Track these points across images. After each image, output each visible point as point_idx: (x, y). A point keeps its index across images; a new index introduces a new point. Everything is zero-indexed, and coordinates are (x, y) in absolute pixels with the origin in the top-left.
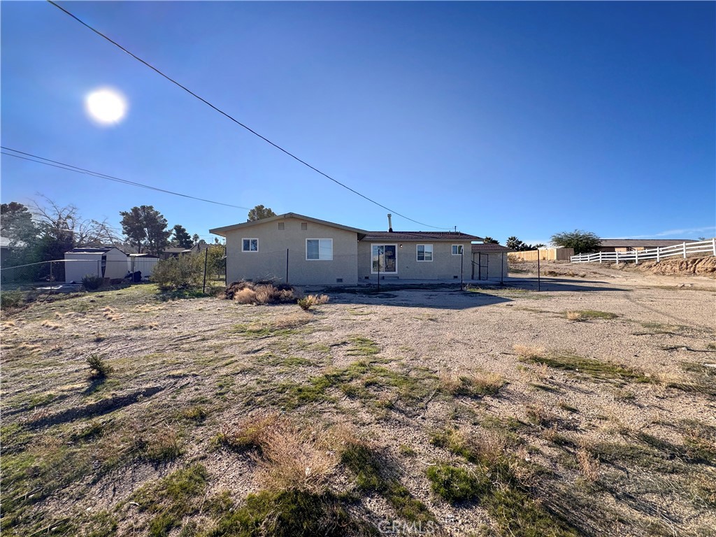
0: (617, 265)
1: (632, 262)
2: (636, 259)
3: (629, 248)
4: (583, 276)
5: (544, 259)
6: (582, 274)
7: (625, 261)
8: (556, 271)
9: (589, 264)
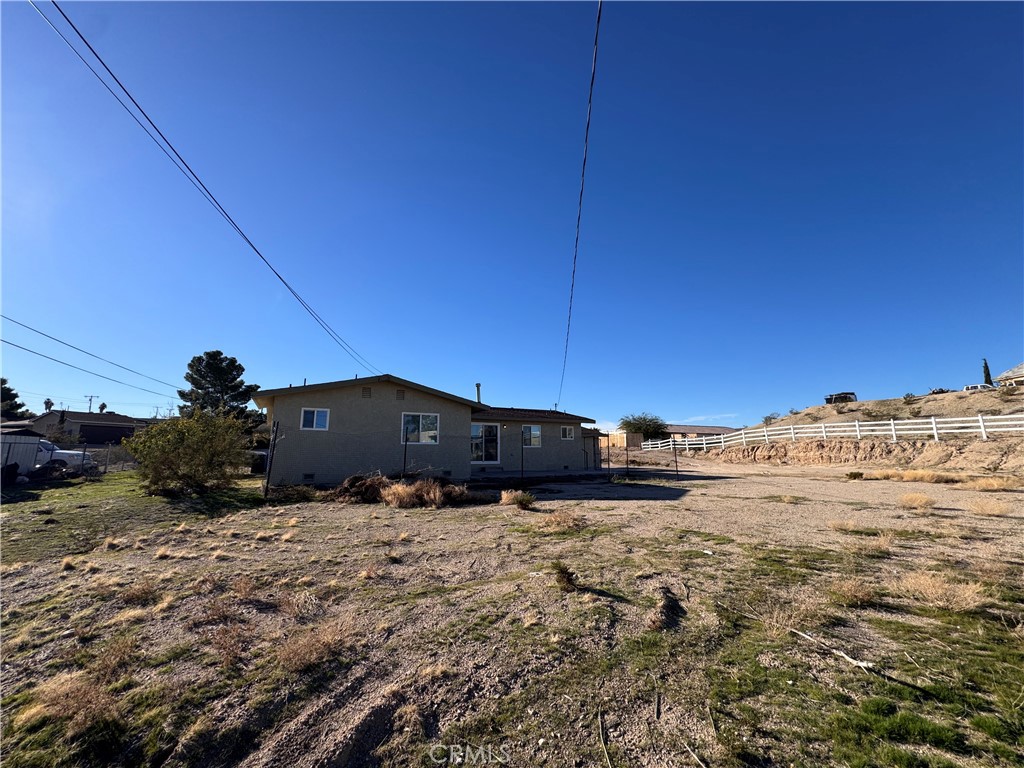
0: (688, 453)
1: (700, 449)
2: (704, 446)
3: (684, 435)
4: (668, 465)
5: (614, 445)
6: (663, 462)
7: (694, 449)
8: (638, 460)
9: (661, 452)
